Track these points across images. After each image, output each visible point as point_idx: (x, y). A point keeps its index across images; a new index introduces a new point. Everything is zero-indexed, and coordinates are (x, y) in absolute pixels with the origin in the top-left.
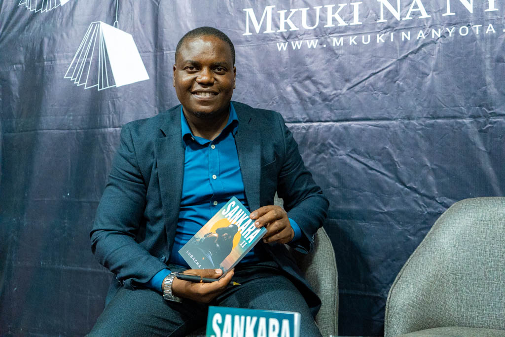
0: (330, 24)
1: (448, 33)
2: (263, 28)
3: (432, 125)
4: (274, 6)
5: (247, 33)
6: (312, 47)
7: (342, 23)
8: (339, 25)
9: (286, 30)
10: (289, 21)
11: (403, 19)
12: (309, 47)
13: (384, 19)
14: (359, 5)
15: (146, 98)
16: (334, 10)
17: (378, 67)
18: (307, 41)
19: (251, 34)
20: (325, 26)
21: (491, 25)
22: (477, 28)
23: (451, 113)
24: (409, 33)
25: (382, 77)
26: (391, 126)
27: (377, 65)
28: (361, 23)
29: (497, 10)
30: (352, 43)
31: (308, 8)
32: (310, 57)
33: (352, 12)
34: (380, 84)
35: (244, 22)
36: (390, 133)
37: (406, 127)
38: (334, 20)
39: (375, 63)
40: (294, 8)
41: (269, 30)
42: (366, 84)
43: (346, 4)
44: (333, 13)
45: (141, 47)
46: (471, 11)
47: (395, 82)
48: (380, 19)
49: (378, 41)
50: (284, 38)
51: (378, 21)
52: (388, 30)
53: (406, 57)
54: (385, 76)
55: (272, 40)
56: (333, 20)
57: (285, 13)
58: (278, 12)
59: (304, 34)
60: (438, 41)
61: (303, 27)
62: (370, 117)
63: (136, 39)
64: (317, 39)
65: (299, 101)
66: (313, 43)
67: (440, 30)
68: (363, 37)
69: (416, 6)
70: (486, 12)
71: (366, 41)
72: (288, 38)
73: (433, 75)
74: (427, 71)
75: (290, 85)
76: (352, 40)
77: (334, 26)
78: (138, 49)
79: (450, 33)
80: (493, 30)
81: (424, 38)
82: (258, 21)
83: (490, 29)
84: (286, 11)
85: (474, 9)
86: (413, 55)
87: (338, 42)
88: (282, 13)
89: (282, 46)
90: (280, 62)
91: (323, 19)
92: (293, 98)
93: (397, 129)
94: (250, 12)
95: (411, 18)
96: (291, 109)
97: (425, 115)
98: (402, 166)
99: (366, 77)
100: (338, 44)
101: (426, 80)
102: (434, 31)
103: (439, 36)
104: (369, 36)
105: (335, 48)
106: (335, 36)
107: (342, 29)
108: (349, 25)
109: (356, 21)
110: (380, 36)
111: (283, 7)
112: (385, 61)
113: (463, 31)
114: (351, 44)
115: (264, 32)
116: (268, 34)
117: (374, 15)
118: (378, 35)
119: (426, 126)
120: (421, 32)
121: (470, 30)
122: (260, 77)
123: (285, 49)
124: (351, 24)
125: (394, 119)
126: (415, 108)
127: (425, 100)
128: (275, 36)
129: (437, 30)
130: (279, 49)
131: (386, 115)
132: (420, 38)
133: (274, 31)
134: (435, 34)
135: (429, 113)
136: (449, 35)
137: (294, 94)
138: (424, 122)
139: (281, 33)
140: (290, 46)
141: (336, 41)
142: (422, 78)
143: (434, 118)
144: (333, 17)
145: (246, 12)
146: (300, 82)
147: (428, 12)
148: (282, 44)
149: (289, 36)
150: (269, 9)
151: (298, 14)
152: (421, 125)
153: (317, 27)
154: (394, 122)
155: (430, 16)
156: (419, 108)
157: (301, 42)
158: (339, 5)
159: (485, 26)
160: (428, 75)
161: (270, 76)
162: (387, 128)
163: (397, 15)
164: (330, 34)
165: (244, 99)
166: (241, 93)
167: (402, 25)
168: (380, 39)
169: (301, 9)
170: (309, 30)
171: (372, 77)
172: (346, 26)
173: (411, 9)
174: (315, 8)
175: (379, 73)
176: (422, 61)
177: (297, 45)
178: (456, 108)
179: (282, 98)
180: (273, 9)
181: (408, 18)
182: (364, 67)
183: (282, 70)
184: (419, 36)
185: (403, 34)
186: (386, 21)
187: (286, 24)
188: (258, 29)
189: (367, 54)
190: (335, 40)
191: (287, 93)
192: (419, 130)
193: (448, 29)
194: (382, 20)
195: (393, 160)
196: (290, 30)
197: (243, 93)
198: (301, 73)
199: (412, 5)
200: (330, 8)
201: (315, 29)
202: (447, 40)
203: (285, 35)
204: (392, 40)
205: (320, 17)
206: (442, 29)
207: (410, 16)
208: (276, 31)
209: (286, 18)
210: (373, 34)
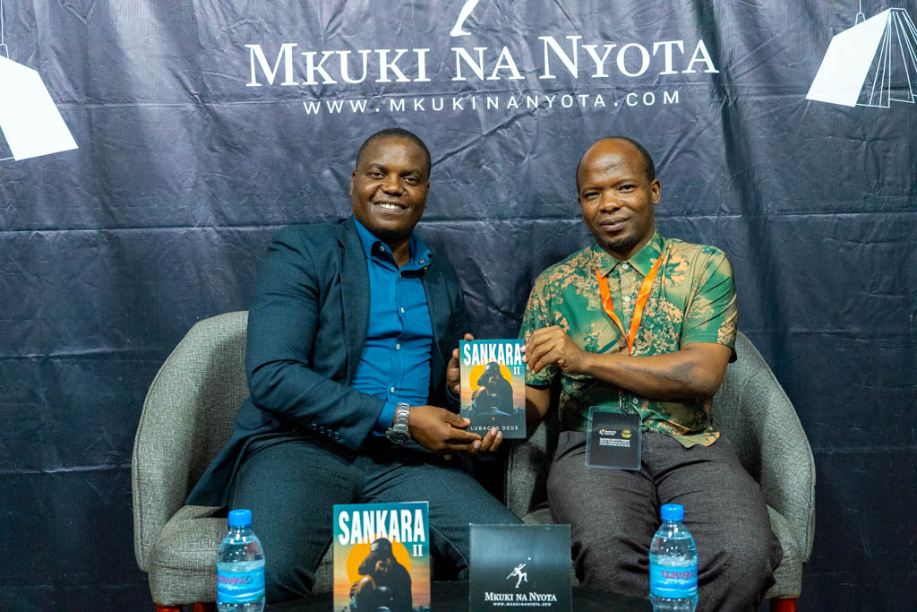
0: (384, 78)
1: (547, 102)
2: (280, 76)
3: (531, 227)
4: (296, 45)
5: (254, 83)
6: (359, 110)
7: (402, 78)
8: (397, 81)
9: (316, 83)
10: (320, 69)
11: (488, 79)
12: (355, 110)
13: (462, 76)
14: (426, 53)
15: (75, 180)
16: (390, 57)
17: (456, 145)
18: (351, 101)
19: (260, 85)
20: (377, 81)
21: (599, 96)
22: (583, 97)
23: (553, 211)
24: (497, 98)
25: (463, 158)
26: (476, 228)
27: (455, 141)
28: (429, 80)
29: (607, 76)
30: (418, 107)
31: (350, 52)
32: (357, 126)
33: (416, 62)
34: (460, 169)
35: (248, 65)
36: (477, 239)
37: (497, 230)
38: (390, 73)
39: (450, 139)
40: (327, 50)
41: (289, 81)
42: (440, 168)
43: (407, 50)
44: (389, 63)
45: (58, 94)
46: (575, 75)
47: (480, 167)
48: (456, 76)
49: (454, 108)
50: (314, 95)
51: (453, 79)
52: (468, 92)
53: (493, 133)
54: (467, 158)
55: (296, 97)
56: (388, 73)
57: (314, 56)
58: (303, 54)
59: (345, 91)
60: (535, 113)
61: (343, 80)
62: (448, 215)
63: (46, 79)
64: (365, 98)
65: (342, 192)
66: (359, 106)
67: (536, 97)
68: (433, 100)
69: (505, 62)
70: (595, 79)
71: (438, 106)
72: (321, 95)
73: (529, 159)
74: (522, 153)
75: (327, 166)
76: (418, 104)
77: (390, 81)
78: (52, 97)
79: (550, 102)
80: (602, 102)
81: (517, 107)
82: (271, 65)
83: (600, 101)
84: (315, 53)
85: (579, 72)
86: (504, 130)
87: (397, 105)
88: (310, 56)
89: (312, 108)
90: (311, 131)
91: (374, 70)
92: (333, 185)
93: (484, 232)
94: (256, 50)
95: (499, 78)
96: (332, 203)
97: (521, 214)
98: (493, 283)
99: (440, 158)
100: (398, 109)
101: (521, 165)
102: (529, 98)
103: (536, 106)
104: (442, 99)
105: (392, 115)
106: (392, 97)
107: (401, 87)
108: (412, 81)
109: (422, 77)
110: (457, 100)
111: (311, 47)
112: (466, 137)
113: (566, 102)
114: (416, 109)
115: (282, 84)
116: (288, 87)
117: (447, 68)
118: (454, 99)
119: (523, 228)
120: (513, 98)
121: (576, 101)
122: (278, 153)
123: (316, 112)
124: (415, 80)
125: (482, 219)
126: (508, 202)
127: (521, 193)
128: (300, 92)
129: (533, 98)
130: (308, 112)
131: (470, 214)
132: (511, 107)
133: (297, 84)
134: (531, 103)
135: (525, 211)
136: (548, 105)
137: (335, 182)
138: (520, 222)
139: (309, 86)
140: (324, 106)
141: (396, 105)
142: (517, 162)
143: (531, 217)
144: (388, 68)
145: (249, 49)
146: (342, 163)
147: (521, 71)
148: (312, 104)
149: (322, 93)
150: (287, 48)
151: (335, 60)
152: (516, 226)
153: (365, 81)
154: (482, 223)
155: (523, 78)
156: (514, 204)
157: (342, 102)
158: (397, 51)
159: (593, 96)
160: (524, 159)
161: (293, 152)
162: (472, 230)
163: (480, 73)
164: (385, 92)
165: (254, 186)
166: (248, 178)
167: (487, 87)
168: (457, 104)
169: (337, 52)
170: (352, 85)
171: (449, 159)
172: (407, 83)
173: (498, 66)
174: (360, 51)
175: (458, 154)
176: (516, 140)
177: (335, 106)
178: (559, 205)
179: (315, 185)
180: (293, 48)
181: (494, 77)
182: (436, 145)
183: (312, 143)
184: (510, 104)
185: (489, 99)
186: (465, 79)
187: (316, 73)
188: (271, 78)
189: (439, 126)
190: (392, 101)
191: (323, 179)
192: (515, 233)
193: (547, 98)
194: (459, 78)
195: (481, 275)
196: (324, 83)
197: (253, 177)
198: (343, 149)
199: (500, 59)
200: (383, 53)
201: (361, 84)
202: (546, 112)
203: (315, 90)
204: (474, 108)
205: (368, 66)
206: (539, 96)
207: (497, 75)
208: (301, 83)
209: (316, 64)
210: (448, 97)
